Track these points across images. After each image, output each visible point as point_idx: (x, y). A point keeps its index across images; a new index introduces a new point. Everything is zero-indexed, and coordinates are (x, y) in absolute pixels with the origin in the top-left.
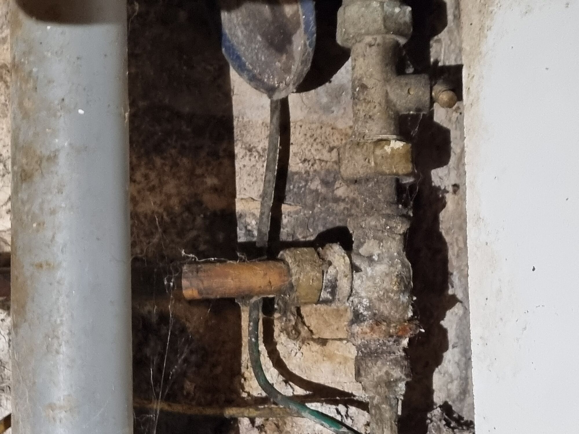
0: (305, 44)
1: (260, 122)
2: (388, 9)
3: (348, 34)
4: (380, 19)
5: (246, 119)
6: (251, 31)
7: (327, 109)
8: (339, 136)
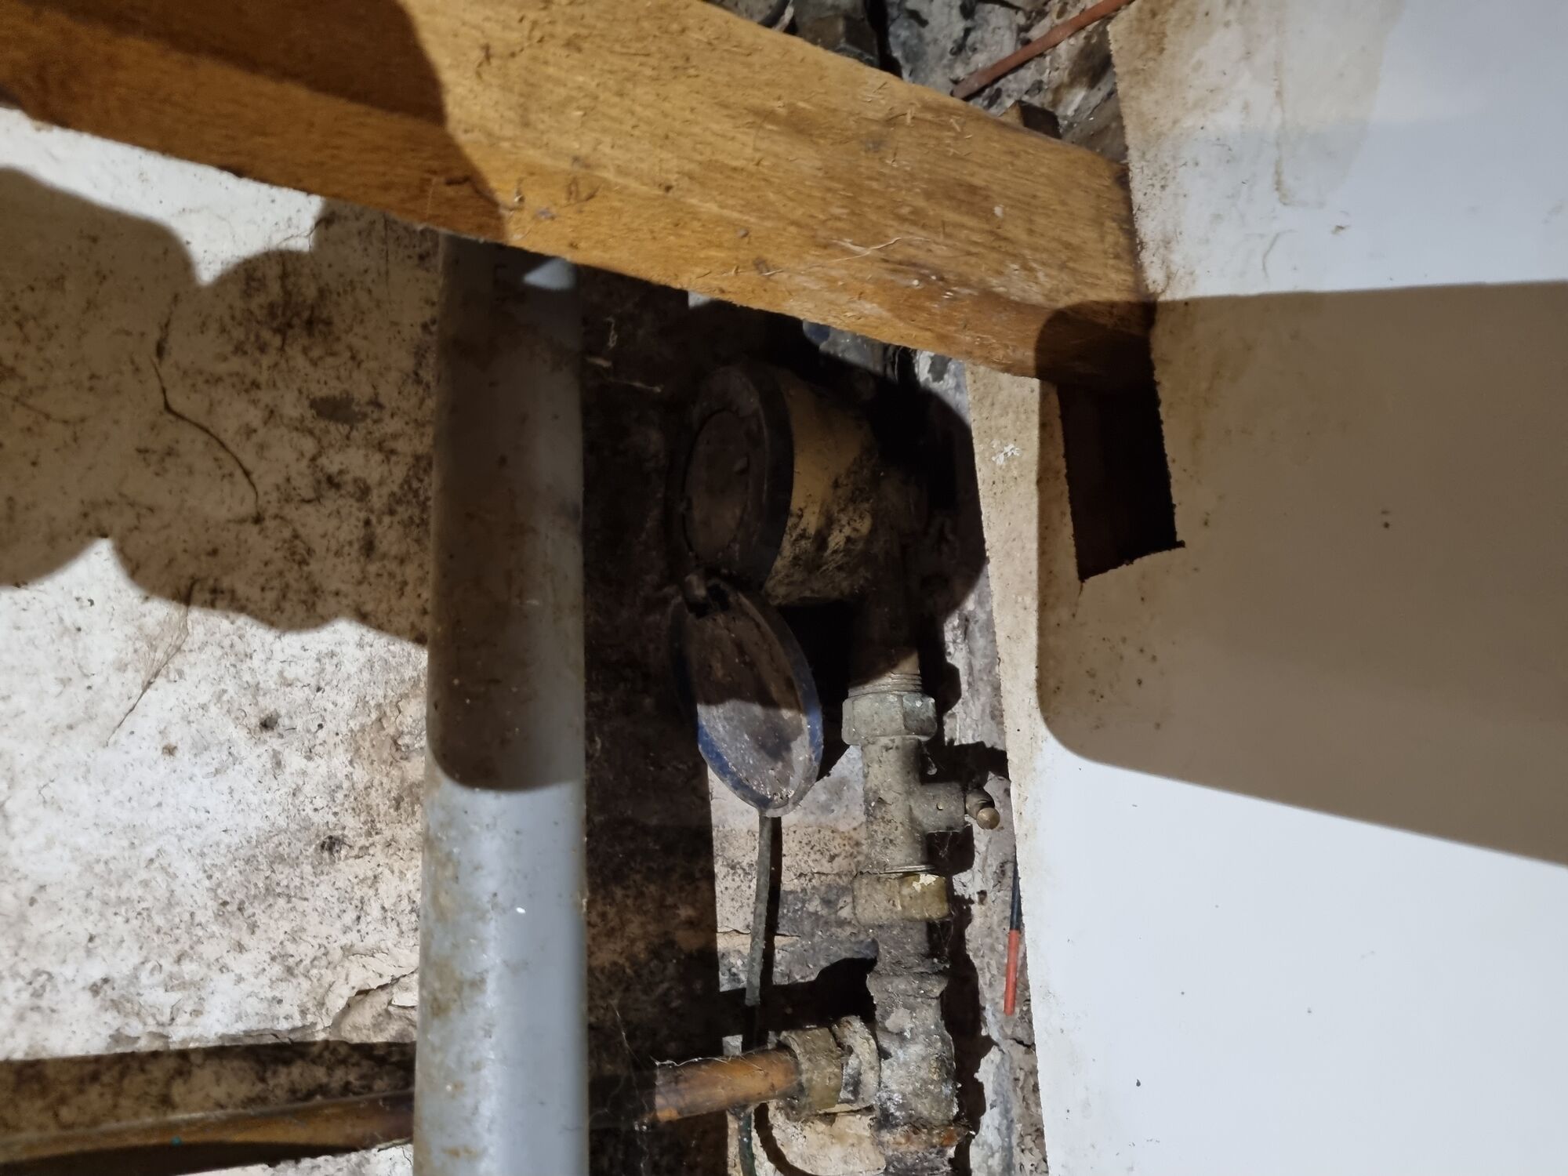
0: (810, 759)
1: (745, 830)
2: (907, 704)
3: (859, 735)
4: (899, 717)
5: (728, 828)
6: (736, 728)
7: (826, 808)
8: (840, 841)
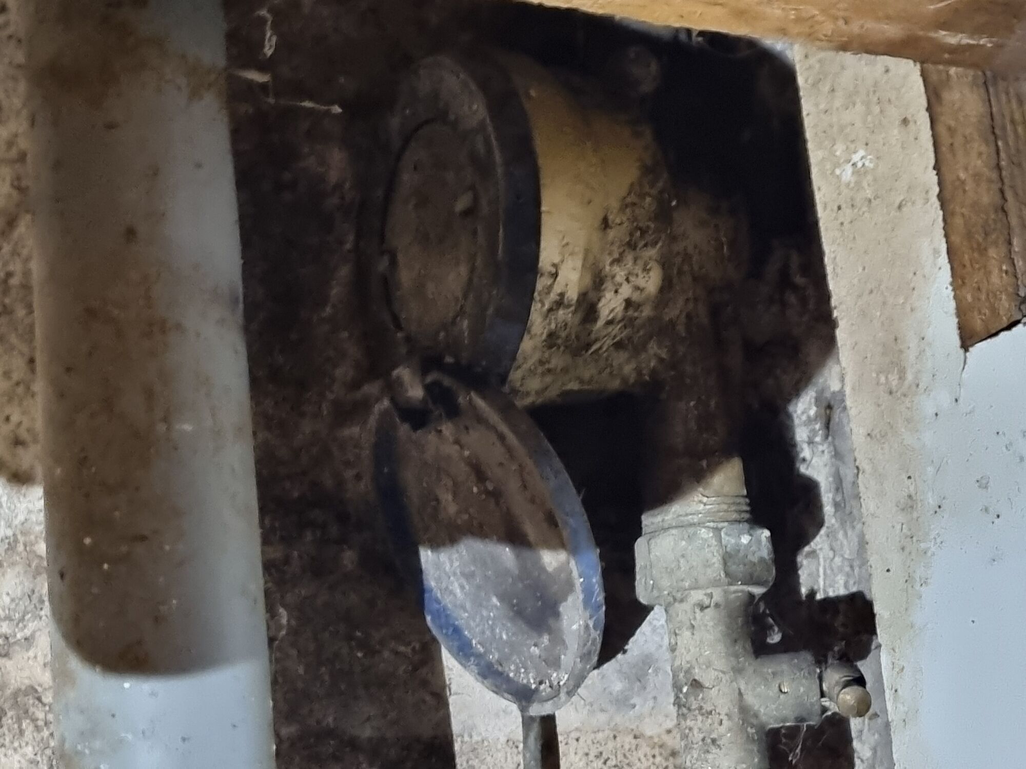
0: (587, 627)
1: (503, 739)
2: (729, 540)
3: (660, 590)
4: (717, 561)
5: (476, 738)
6: (479, 587)
7: (623, 702)
8: (648, 750)
